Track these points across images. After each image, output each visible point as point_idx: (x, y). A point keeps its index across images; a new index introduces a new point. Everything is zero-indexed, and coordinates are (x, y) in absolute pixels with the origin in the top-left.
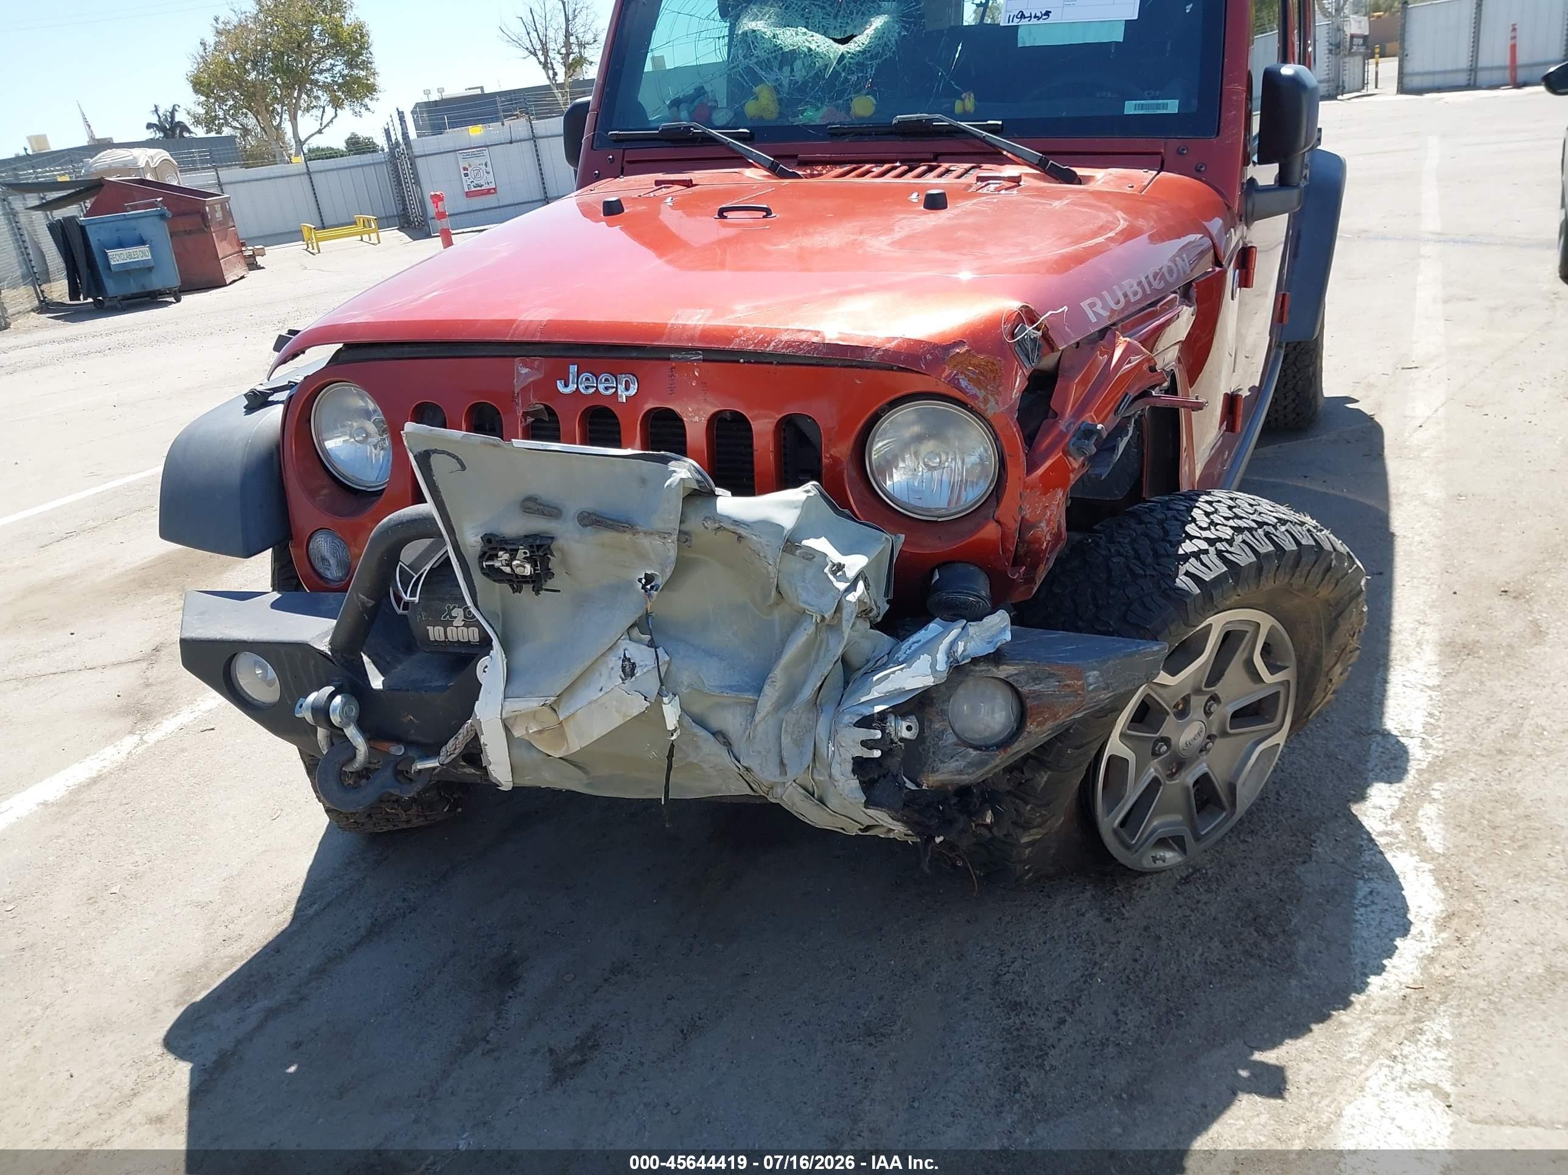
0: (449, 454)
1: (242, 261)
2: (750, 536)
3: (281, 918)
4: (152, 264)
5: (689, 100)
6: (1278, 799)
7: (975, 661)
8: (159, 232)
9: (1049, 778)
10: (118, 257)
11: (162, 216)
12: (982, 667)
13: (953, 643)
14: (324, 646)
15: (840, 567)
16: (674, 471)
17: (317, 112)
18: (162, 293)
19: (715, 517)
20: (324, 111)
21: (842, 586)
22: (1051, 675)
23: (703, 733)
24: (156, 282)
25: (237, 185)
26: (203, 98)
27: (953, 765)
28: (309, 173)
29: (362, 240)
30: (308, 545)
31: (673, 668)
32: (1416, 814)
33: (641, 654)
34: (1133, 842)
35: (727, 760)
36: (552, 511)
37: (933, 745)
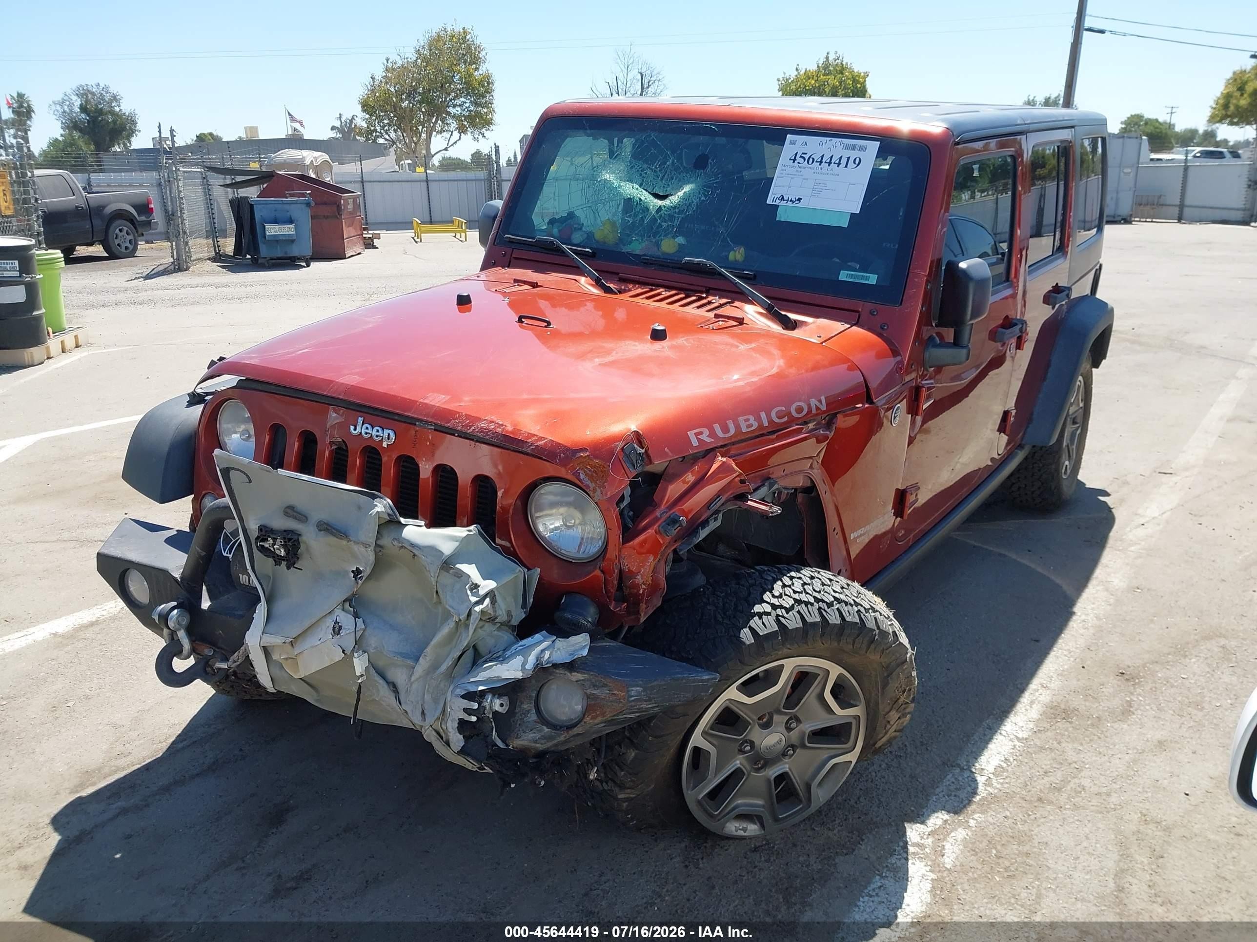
0: (241, 471)
1: (361, 242)
2: (420, 556)
3: (160, 746)
4: (295, 238)
5: (563, 220)
6: (856, 802)
7: (555, 666)
8: (304, 216)
9: (636, 755)
10: (272, 230)
11: (308, 204)
12: (560, 671)
13: (543, 651)
14: (177, 575)
15: (476, 586)
16: (376, 505)
17: (446, 135)
18: (299, 259)
19: (399, 539)
20: (452, 135)
21: (474, 599)
22: (605, 685)
23: (381, 681)
24: (295, 251)
25: (375, 183)
26: (367, 116)
27: (531, 735)
28: (427, 181)
29: (455, 237)
30: (202, 500)
31: (366, 633)
32: (948, 835)
33: (346, 620)
34: (716, 813)
35: (395, 703)
36: (302, 517)
37: (521, 719)
